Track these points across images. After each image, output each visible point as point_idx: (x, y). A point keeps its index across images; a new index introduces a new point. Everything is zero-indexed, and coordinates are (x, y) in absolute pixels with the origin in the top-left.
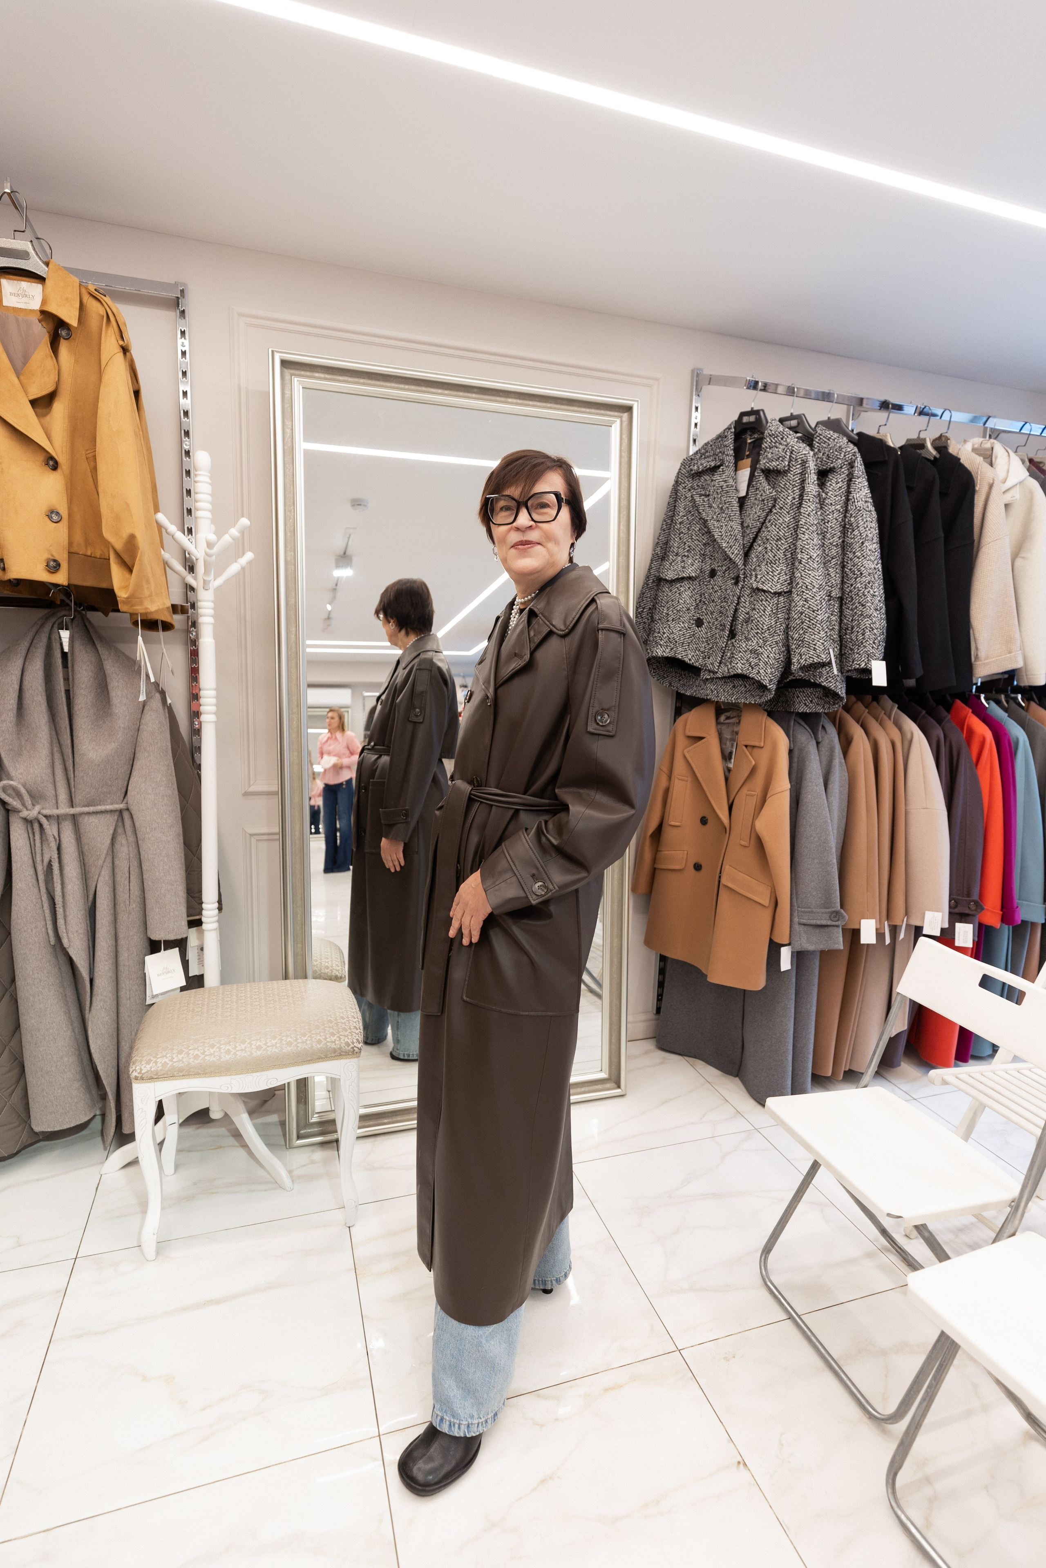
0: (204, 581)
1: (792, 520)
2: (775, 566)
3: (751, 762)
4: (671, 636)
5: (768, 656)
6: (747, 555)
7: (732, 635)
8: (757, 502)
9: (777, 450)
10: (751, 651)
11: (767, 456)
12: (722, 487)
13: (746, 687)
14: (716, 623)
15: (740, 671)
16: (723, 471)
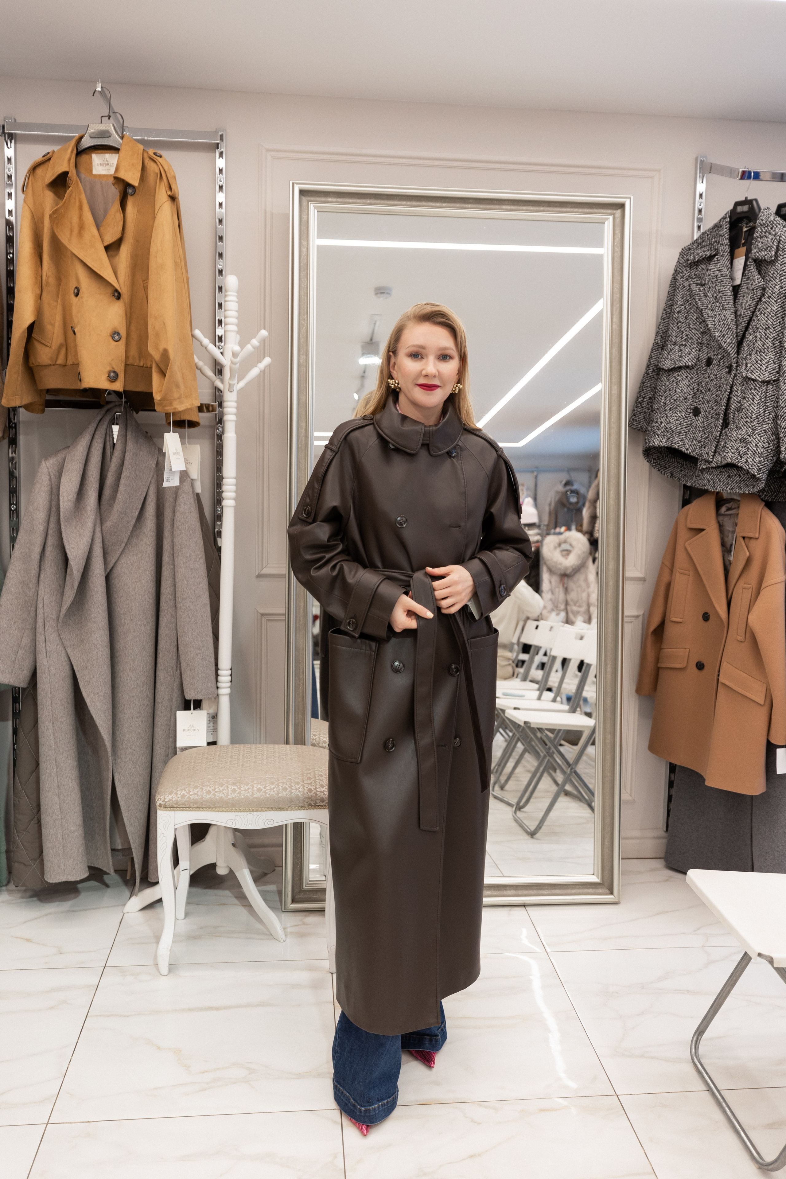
0: (230, 384)
1: (780, 309)
2: (763, 355)
3: (746, 554)
4: (668, 426)
5: (756, 445)
6: (740, 344)
7: (726, 424)
8: (748, 291)
9: (767, 239)
10: (740, 440)
11: (757, 245)
12: (716, 276)
13: (740, 476)
14: (712, 412)
15: (729, 460)
16: (717, 261)
